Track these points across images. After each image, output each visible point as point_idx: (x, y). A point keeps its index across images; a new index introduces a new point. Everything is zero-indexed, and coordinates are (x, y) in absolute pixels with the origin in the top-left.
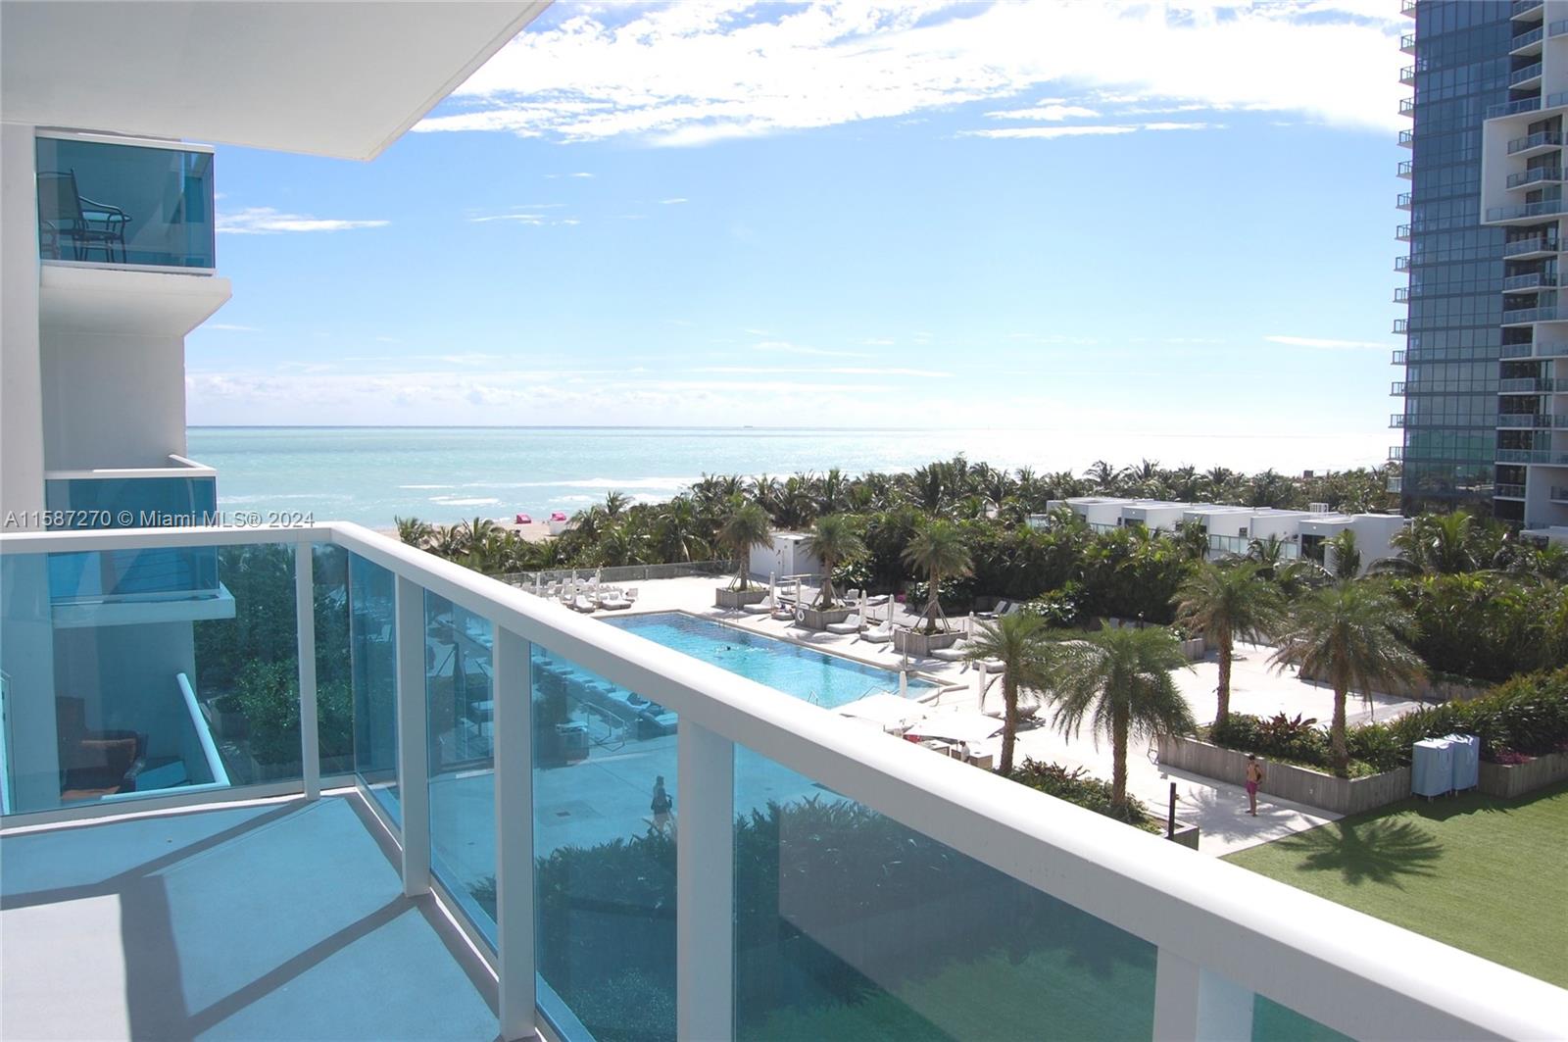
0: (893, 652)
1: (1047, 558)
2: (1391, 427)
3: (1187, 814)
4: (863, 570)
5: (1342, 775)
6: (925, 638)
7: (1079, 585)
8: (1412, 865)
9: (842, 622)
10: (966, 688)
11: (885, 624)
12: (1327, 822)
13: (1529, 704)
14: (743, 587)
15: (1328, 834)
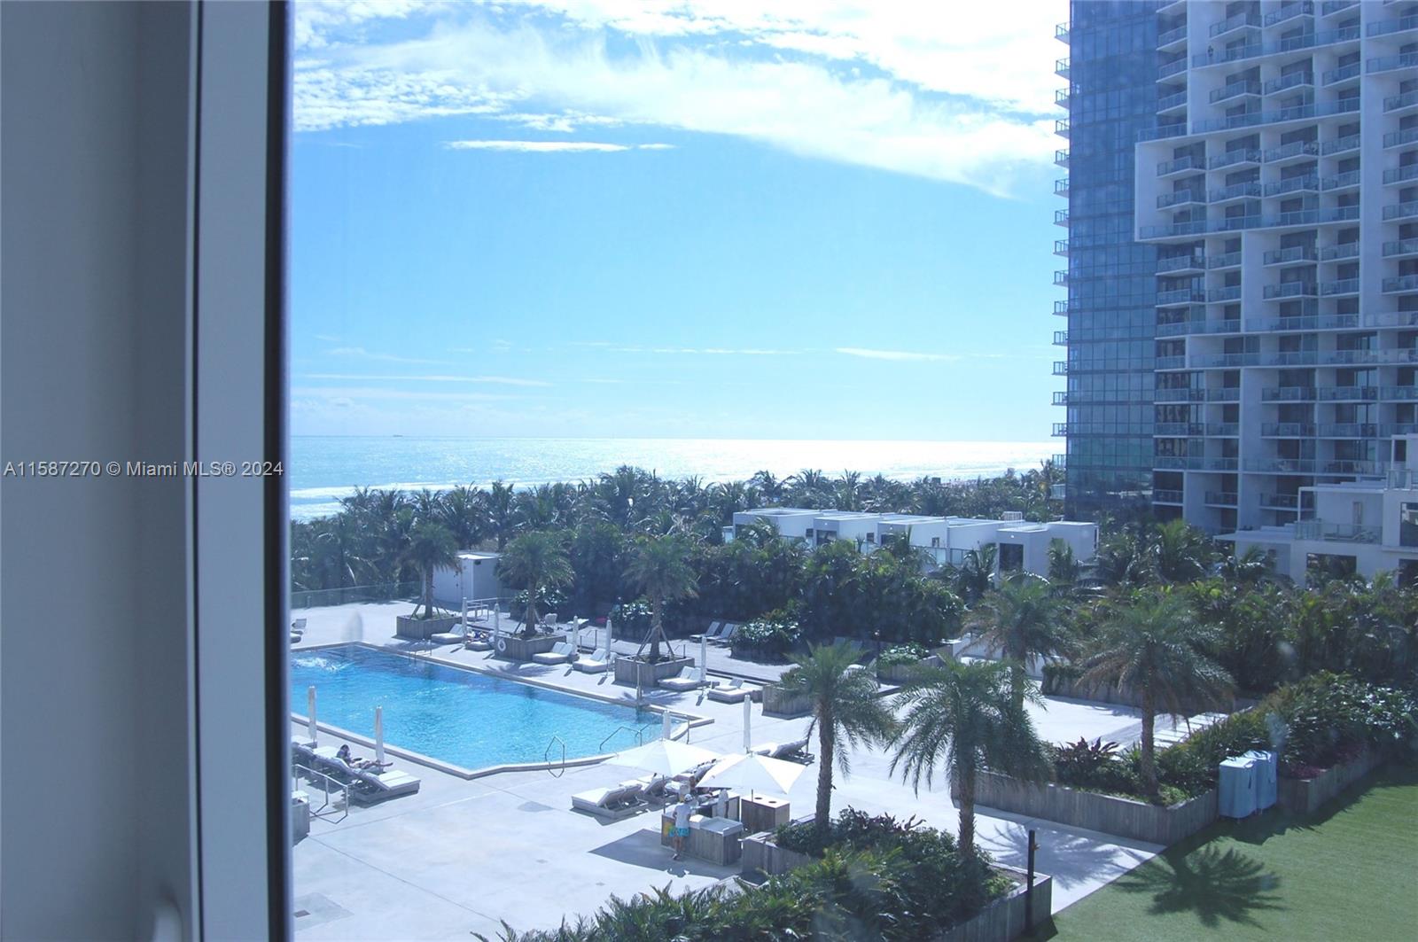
0: (613, 683)
1: (763, 575)
2: (1053, 435)
3: (1006, 857)
4: (558, 591)
5: (1157, 802)
6: (651, 666)
7: (801, 603)
8: (1258, 898)
9: (548, 651)
10: (712, 722)
11: (601, 651)
12: (1153, 855)
13: (1311, 716)
14: (429, 614)
15: (1159, 868)
